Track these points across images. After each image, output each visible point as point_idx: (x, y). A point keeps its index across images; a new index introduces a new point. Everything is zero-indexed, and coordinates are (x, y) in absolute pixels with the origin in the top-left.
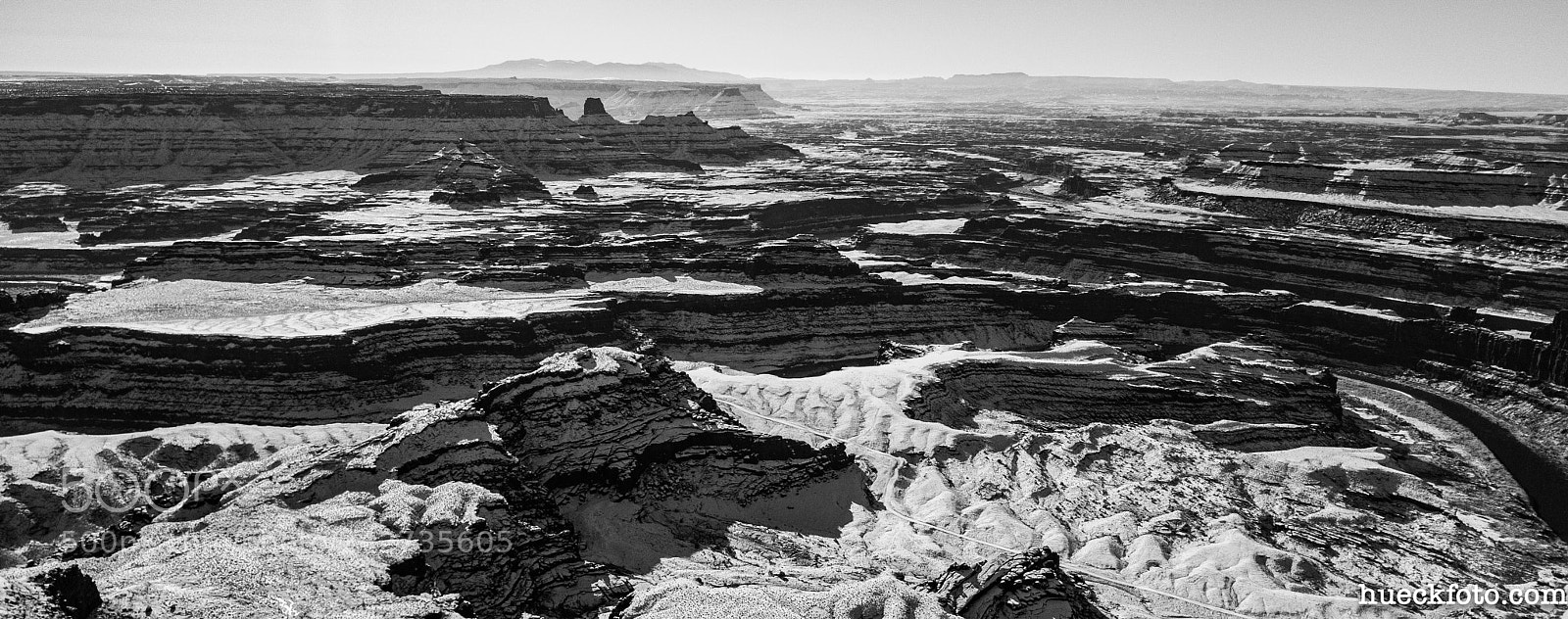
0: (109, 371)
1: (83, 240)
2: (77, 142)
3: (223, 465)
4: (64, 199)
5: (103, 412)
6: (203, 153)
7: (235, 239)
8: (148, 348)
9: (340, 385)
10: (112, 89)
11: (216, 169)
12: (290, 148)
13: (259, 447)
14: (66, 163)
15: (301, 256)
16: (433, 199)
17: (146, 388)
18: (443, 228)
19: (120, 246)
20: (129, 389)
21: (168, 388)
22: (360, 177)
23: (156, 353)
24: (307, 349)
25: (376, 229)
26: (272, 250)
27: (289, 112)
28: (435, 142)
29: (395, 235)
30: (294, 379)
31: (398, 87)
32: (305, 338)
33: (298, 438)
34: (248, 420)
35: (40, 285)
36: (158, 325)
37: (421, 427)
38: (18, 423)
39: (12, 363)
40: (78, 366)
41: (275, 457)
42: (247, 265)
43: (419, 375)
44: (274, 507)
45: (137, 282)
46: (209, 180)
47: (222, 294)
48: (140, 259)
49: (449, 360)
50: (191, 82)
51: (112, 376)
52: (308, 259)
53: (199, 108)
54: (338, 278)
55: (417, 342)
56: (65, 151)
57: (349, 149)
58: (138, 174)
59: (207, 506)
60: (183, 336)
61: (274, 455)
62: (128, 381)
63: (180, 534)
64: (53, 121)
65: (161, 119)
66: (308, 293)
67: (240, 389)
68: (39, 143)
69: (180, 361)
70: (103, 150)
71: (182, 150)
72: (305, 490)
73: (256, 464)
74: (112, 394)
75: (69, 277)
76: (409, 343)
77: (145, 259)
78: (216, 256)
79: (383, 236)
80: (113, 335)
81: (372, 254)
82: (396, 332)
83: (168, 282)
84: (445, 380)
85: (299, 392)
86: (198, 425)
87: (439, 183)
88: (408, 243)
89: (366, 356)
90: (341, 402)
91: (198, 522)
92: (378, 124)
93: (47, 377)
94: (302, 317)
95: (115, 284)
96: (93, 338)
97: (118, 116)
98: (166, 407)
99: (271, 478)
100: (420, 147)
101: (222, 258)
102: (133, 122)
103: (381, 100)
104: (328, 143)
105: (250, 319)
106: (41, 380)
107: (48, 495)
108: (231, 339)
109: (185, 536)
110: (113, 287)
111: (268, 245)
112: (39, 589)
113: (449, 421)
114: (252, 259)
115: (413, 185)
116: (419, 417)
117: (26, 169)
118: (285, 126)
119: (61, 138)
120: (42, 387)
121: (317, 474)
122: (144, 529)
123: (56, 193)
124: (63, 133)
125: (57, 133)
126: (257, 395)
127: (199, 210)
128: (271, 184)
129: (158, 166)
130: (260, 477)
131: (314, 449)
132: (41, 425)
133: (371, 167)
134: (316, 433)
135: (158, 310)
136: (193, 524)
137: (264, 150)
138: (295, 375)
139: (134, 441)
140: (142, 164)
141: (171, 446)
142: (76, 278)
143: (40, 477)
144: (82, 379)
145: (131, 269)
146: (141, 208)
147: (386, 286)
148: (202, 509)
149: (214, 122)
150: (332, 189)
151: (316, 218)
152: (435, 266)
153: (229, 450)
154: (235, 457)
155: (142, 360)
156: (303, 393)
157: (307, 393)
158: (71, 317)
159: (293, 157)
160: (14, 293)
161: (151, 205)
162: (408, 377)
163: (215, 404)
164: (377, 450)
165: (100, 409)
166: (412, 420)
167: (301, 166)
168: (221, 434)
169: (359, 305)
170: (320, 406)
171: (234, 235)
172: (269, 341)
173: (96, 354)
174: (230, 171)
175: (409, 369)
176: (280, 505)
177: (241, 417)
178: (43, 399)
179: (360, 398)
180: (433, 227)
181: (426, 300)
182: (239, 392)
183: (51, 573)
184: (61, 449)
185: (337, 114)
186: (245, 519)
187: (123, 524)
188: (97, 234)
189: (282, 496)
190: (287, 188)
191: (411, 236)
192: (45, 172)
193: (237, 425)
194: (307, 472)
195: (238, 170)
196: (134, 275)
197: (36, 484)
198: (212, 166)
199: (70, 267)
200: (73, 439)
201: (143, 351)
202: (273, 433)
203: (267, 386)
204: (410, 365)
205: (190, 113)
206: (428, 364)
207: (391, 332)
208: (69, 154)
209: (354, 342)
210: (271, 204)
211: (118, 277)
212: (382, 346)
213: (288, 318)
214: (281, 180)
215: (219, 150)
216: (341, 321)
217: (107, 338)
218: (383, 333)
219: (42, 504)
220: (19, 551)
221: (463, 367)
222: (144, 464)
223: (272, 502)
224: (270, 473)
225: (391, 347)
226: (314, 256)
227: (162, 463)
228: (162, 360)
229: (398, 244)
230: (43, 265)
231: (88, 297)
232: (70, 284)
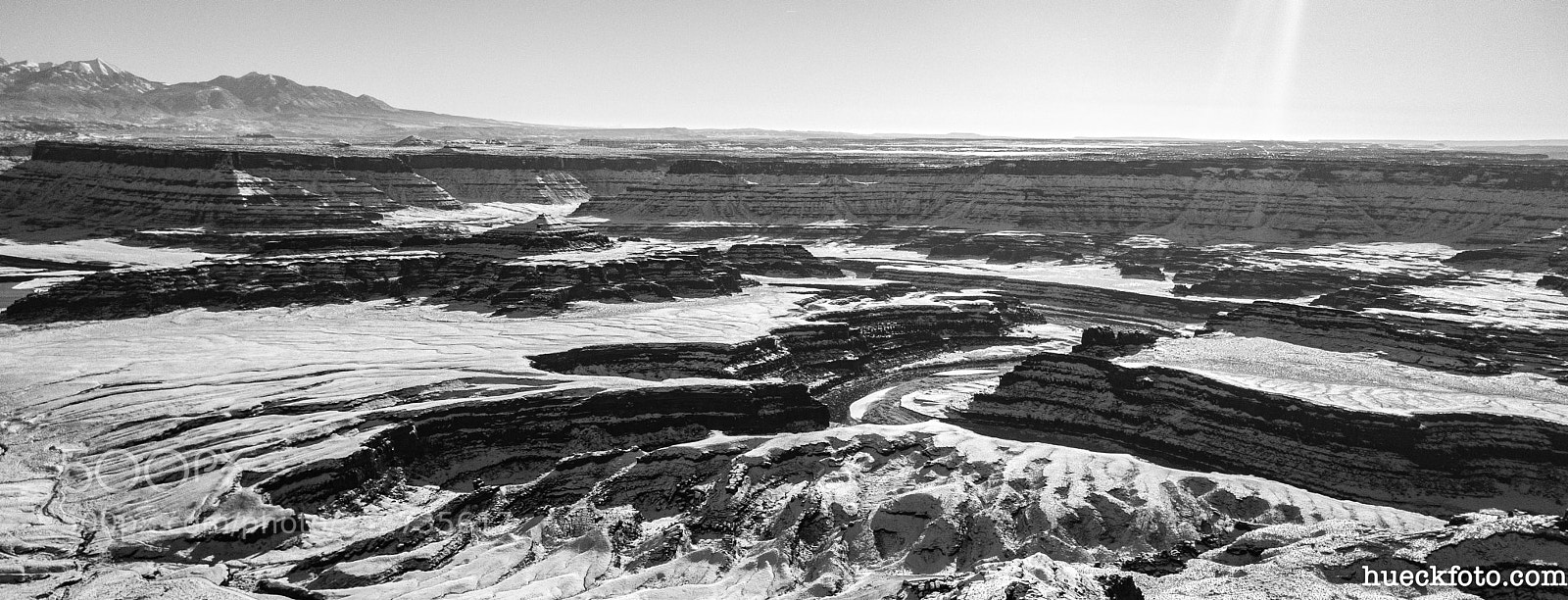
0: (1181, 412)
1: (1179, 290)
2: (1185, 201)
3: (1269, 522)
4: (1166, 252)
5: (1171, 447)
6: (1293, 218)
7: (1312, 304)
8: (1217, 397)
9: (1399, 468)
10: (1220, 154)
11: (1303, 234)
12: (1382, 217)
13: (1306, 512)
14: (1172, 219)
15: (1378, 329)
16: (1540, 284)
17: (1210, 433)
18: (1549, 318)
19: (1206, 299)
20: (1196, 431)
21: (1229, 438)
22: (1455, 253)
23: (1224, 402)
24: (1371, 425)
25: (1466, 310)
26: (1348, 319)
27: (1388, 178)
28: (1554, 219)
29: (1487, 319)
30: (1352, 452)
31: (1517, 156)
32: (1369, 413)
33: (1347, 513)
34: (1298, 483)
35: (1138, 326)
36: (1229, 377)
37: (1486, 533)
38: (1104, 442)
39: (1107, 390)
40: (1157, 402)
41: (1321, 526)
42: (1320, 331)
43: (1492, 476)
44: (1311, 574)
45: (1215, 333)
46: (1295, 244)
47: (1291, 356)
48: (1221, 313)
49: (1532, 467)
50: (1292, 148)
51: (1183, 416)
52: (1383, 333)
53: (1297, 173)
54: (1414, 356)
55: (1495, 439)
56: (1173, 209)
57: (1446, 221)
58: (1231, 234)
59: (1248, 556)
60: (1250, 390)
61: (1320, 523)
62: (1195, 423)
63: (1221, 575)
64: (1167, 181)
65: (1259, 183)
66: (1379, 367)
67: (1296, 452)
68: (1154, 200)
69: (1244, 414)
70: (1205, 210)
71: (1274, 213)
72: (1346, 567)
73: (1300, 527)
74: (1181, 433)
75: (1160, 322)
76: (1485, 439)
77: (1226, 313)
78: (1291, 319)
79: (1473, 319)
80: (1190, 380)
81: (1456, 336)
82: (1472, 424)
83: (1244, 338)
84: (1525, 488)
85: (1354, 467)
86: (1251, 477)
87: (1551, 266)
88: (1502, 330)
89: (1434, 443)
90: (1397, 486)
91: (1238, 568)
92: (1488, 195)
93: (1132, 407)
94: (1369, 391)
95: (1198, 333)
96: (1173, 380)
97: (1222, 178)
98: (1224, 454)
99: (1313, 545)
100: (1535, 223)
101: (1297, 322)
102: (1234, 185)
103: (1494, 170)
104: (1424, 214)
105: (1315, 385)
106: (1127, 409)
107: (1118, 510)
108: (1294, 401)
109: (1225, 579)
110: (1196, 335)
111: (1344, 314)
112: (1101, 588)
113: (1522, 534)
114: (1326, 326)
115: (1516, 266)
116: (1485, 522)
117: (1140, 223)
118: (1380, 194)
119: (1171, 198)
120: (1126, 415)
121: (1360, 553)
122: (1190, 562)
123: (1161, 246)
124: (1174, 193)
125: (1170, 193)
126: (1311, 461)
127: (1282, 273)
128: (1357, 252)
129: (1250, 228)
130: (1302, 542)
131: (1360, 528)
132: (1121, 448)
133: (1470, 242)
134: (1367, 513)
135: (1233, 363)
136: (1233, 569)
137: (1355, 217)
138: (1352, 449)
139: (1193, 479)
140: (1236, 224)
141: (1224, 493)
142: (1166, 323)
143: (1114, 492)
144: (1158, 414)
145: (1213, 320)
146: (1229, 266)
147: (1467, 373)
148: (1244, 557)
149: (1309, 188)
150: (1422, 262)
151: (1399, 291)
152: (1532, 359)
153: (1276, 508)
154: (1281, 516)
155: (1211, 407)
156: (1359, 468)
157: (1362, 469)
158: (1157, 357)
159: (1384, 226)
160: (1116, 330)
161: (1238, 264)
162: (1480, 475)
163: (1270, 462)
164: (1431, 546)
165: (1169, 443)
166: (1477, 523)
167: (1390, 236)
168: (1273, 492)
169: (1433, 388)
170: (1374, 485)
171: (1311, 300)
172: (1332, 409)
173: (1173, 394)
174: (1318, 236)
175: (1481, 467)
176: (1318, 575)
177: (1292, 479)
178: (1126, 426)
179: (1419, 487)
180: (1537, 314)
181: (1514, 395)
182: (1294, 455)
183: (1111, 577)
184: (1134, 472)
185: (1440, 183)
186: (1282, 579)
187: (1174, 552)
188: (1189, 286)
189: (1321, 566)
190: (1374, 258)
191: (1507, 321)
192: (1155, 226)
193: (1287, 486)
194: (1351, 549)
195: (1325, 236)
196: (1215, 327)
197: (1111, 498)
198: (1300, 230)
199: (1162, 313)
200: (1144, 465)
201: (1213, 399)
202: (1322, 502)
203: (1322, 453)
204: (1484, 463)
205: (1287, 178)
206: (1506, 468)
207: (1465, 424)
208: (1176, 212)
209: (1422, 426)
210: (1354, 272)
211: (1201, 328)
212: (1453, 436)
213: (1354, 389)
214: (1368, 249)
215: (1309, 215)
216: (1411, 402)
217: (1184, 381)
218: (1456, 422)
219: (1112, 516)
220: (1091, 551)
221: (1551, 478)
222: (1199, 502)
223: (1311, 569)
224: (1313, 540)
225: (1463, 439)
226: (1391, 331)
227: (1214, 505)
228: (1228, 410)
229: (1490, 328)
230: (1141, 309)
231: (1173, 341)
232: (1160, 328)
